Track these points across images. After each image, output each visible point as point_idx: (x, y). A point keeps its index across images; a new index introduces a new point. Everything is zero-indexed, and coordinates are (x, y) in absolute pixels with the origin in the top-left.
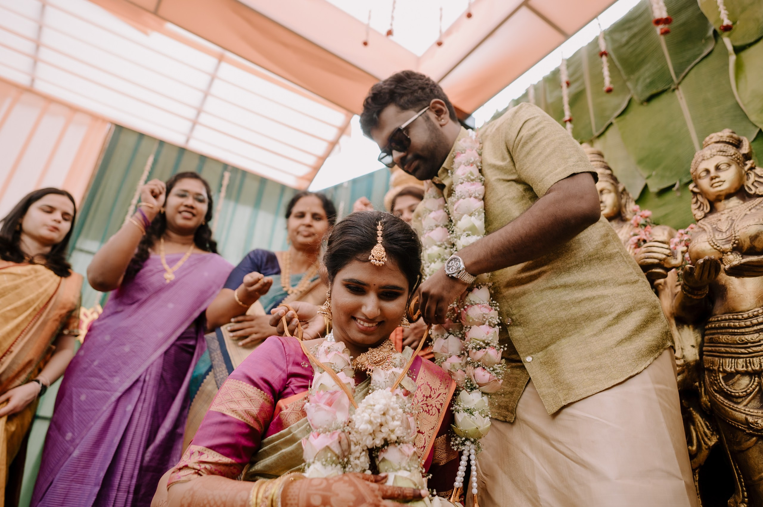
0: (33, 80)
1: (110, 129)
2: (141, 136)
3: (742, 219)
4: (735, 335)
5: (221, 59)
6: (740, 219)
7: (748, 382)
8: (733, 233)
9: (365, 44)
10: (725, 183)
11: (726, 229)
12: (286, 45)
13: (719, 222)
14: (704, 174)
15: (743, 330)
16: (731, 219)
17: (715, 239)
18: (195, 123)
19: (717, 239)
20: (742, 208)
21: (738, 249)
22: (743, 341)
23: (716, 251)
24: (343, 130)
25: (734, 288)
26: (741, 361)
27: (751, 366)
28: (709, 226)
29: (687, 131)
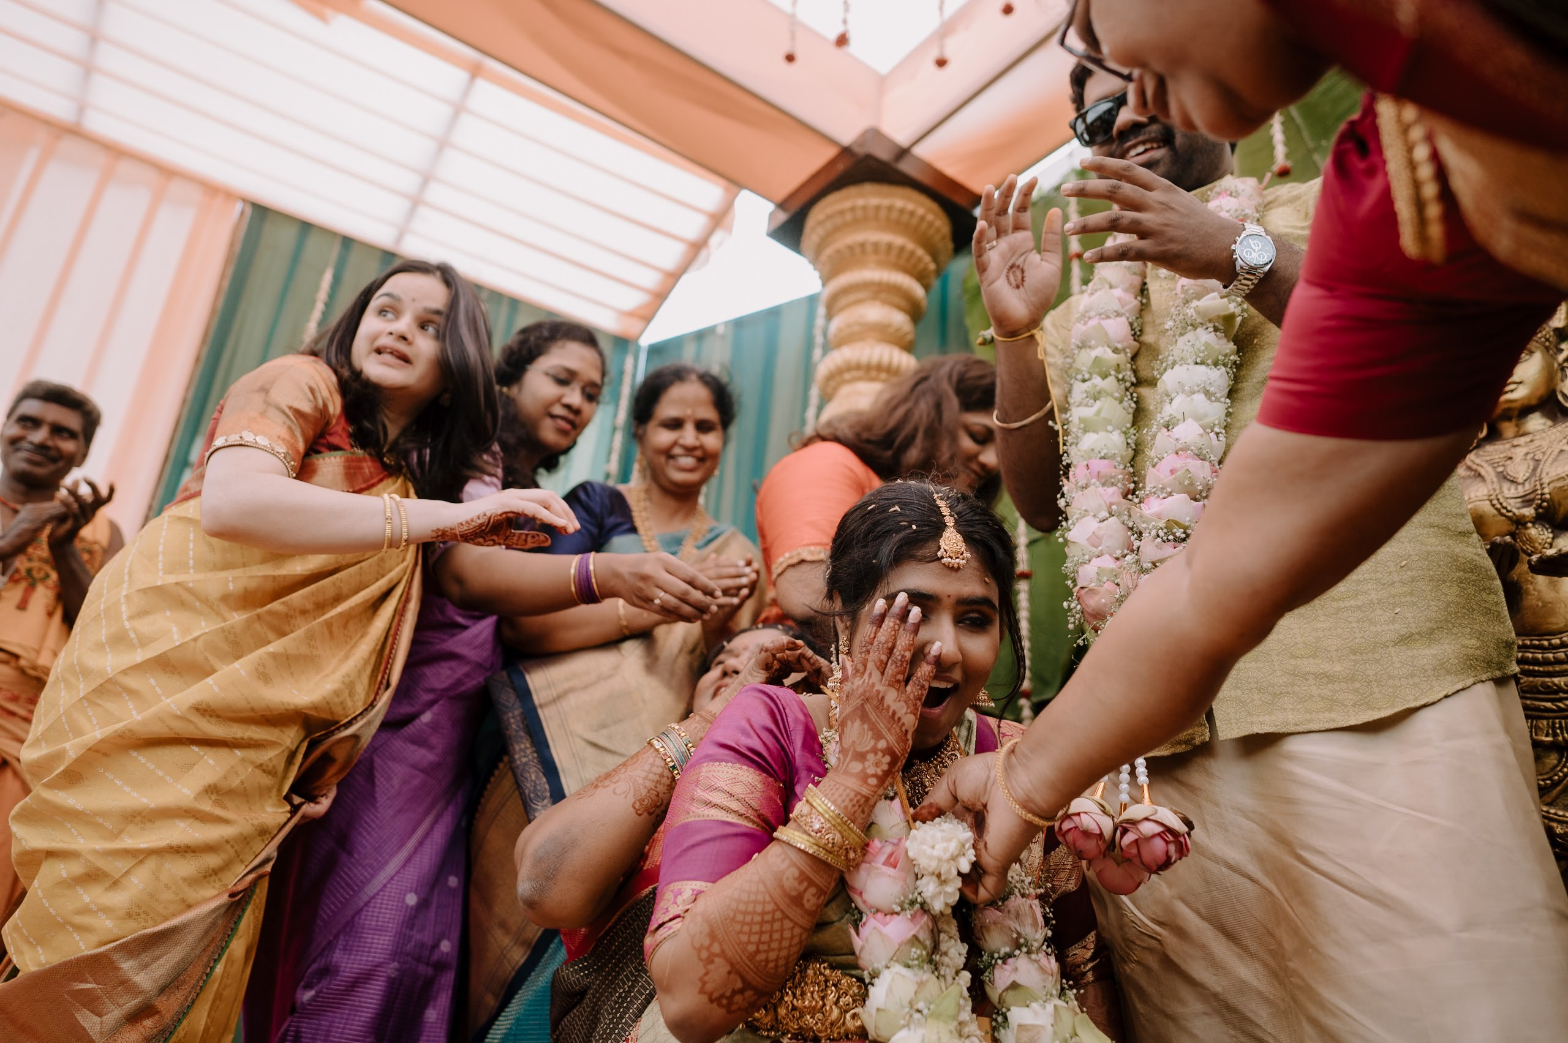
0: (81, 110)
1: (242, 213)
2: (306, 227)
3: (1555, 460)
4: (1535, 676)
5: (476, 71)
6: (1550, 459)
7: (1556, 762)
8: (1538, 487)
9: (790, 58)
10: (1521, 386)
11: (1525, 478)
12: (622, 54)
13: (1509, 462)
15: (1551, 669)
16: (1533, 459)
17: (1503, 497)
18: (416, 202)
19: (1508, 496)
20: (1553, 437)
21: (1545, 517)
22: (1549, 687)
23: (1504, 518)
24: (719, 219)
25: (1534, 589)
27: (1562, 733)
28: (1490, 469)
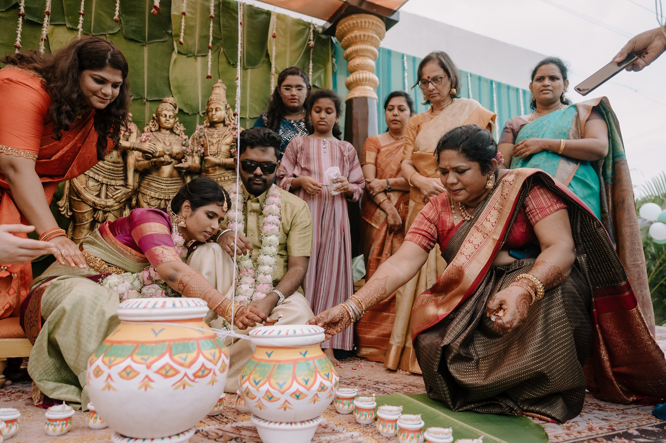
3: (174, 144)
4: (159, 185)
7: (157, 201)
8: (171, 149)
10: (170, 124)
11: (168, 145)
13: (165, 140)
14: (164, 116)
15: (162, 184)
16: (170, 141)
19: (165, 148)
20: (173, 138)
21: (170, 155)
22: (161, 187)
26: (157, 194)
27: (160, 196)
29: (144, 73)
